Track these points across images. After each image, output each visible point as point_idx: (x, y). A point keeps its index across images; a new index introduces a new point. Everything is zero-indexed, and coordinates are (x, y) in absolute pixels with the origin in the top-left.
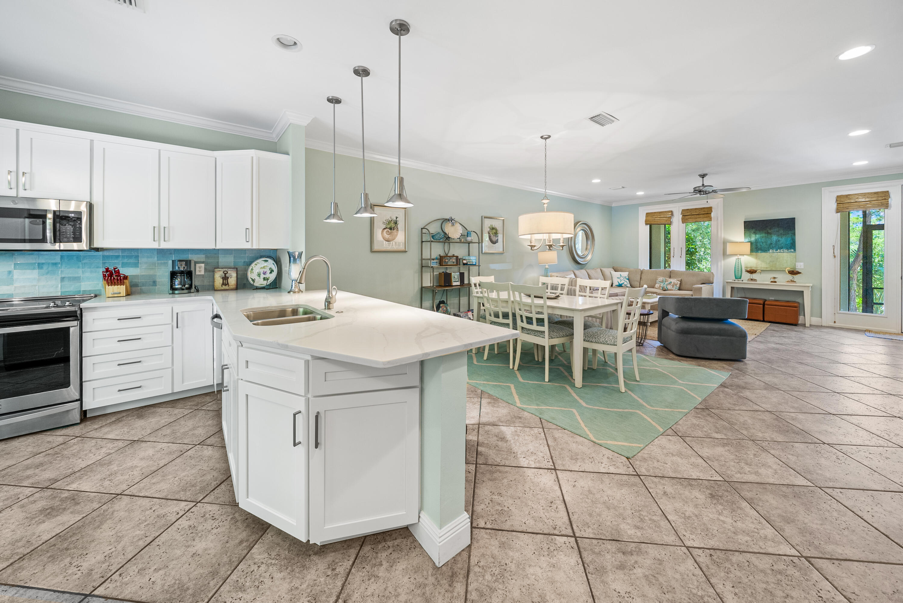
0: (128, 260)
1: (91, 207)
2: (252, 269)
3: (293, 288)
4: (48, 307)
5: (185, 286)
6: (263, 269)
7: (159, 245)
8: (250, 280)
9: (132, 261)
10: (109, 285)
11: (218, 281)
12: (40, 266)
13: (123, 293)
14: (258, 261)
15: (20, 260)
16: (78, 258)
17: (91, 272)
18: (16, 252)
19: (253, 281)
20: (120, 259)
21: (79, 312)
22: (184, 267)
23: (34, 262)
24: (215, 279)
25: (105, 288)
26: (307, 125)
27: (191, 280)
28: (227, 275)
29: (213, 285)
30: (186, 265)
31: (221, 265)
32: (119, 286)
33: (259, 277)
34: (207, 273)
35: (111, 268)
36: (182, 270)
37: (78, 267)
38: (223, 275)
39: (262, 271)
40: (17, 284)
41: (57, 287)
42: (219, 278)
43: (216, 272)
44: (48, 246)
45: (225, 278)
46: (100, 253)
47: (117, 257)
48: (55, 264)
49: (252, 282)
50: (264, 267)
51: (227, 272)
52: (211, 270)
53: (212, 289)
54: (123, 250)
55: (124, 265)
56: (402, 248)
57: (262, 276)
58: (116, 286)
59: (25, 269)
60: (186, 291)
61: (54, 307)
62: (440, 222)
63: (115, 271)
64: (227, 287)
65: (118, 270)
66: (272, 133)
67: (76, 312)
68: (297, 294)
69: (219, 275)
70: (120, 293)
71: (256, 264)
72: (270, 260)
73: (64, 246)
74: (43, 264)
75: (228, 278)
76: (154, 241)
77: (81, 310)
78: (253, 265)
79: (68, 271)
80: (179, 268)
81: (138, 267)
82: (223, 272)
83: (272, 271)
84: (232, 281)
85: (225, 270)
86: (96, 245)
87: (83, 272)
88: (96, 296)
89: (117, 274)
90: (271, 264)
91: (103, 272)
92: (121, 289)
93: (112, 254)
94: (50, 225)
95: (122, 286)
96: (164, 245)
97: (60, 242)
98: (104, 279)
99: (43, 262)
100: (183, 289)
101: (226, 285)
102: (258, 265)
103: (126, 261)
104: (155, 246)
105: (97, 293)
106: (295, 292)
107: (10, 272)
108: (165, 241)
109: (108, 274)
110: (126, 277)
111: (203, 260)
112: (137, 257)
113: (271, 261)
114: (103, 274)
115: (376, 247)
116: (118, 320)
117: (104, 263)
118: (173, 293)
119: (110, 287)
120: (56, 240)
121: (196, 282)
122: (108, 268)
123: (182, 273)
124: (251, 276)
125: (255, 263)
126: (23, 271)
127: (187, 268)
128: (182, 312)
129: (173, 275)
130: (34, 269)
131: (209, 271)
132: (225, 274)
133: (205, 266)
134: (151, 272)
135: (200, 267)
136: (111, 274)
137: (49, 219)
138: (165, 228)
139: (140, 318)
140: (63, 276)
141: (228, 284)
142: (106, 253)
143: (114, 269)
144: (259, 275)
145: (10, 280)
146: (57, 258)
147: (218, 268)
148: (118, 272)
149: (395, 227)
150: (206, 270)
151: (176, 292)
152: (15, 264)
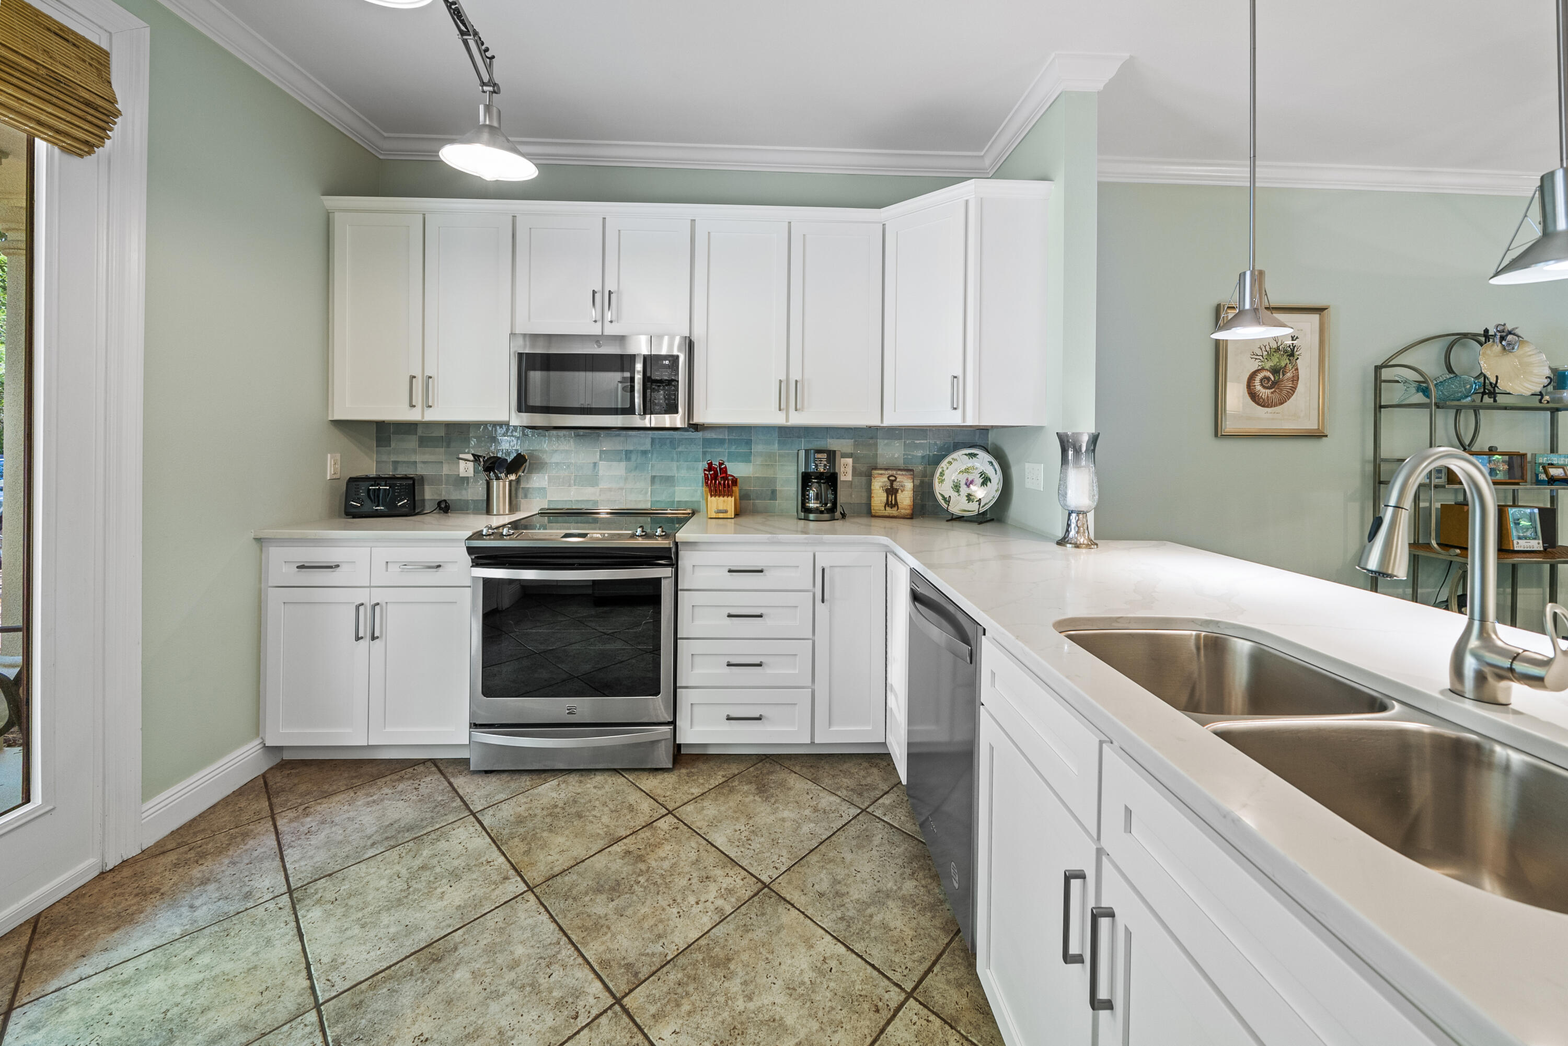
0: (736, 448)
1: (690, 345)
2: (942, 474)
3: (1072, 533)
4: (633, 536)
5: (826, 504)
6: (966, 475)
7: (787, 420)
8: (940, 498)
9: (743, 450)
10: (711, 496)
11: (879, 497)
12: (628, 455)
13: (731, 513)
14: (955, 455)
15: (607, 444)
16: (673, 443)
17: (688, 468)
18: (602, 433)
19: (947, 501)
20: (726, 446)
21: (673, 550)
22: (825, 466)
23: (621, 448)
24: (873, 492)
25: (707, 499)
26: (1104, 87)
27: (835, 491)
28: (896, 485)
29: (869, 505)
30: (828, 460)
31: (881, 461)
32: (725, 498)
33: (958, 491)
34: (856, 479)
35: (716, 464)
36: (822, 470)
37: (672, 460)
38: (888, 484)
39: (963, 479)
40: (603, 485)
41: (646, 493)
42: (881, 491)
43: (875, 478)
44: (636, 421)
45: (892, 491)
46: (699, 435)
47: (721, 442)
48: (644, 453)
49: (944, 505)
50: (967, 471)
51: (896, 478)
52: (866, 473)
53: (868, 512)
54: (731, 428)
55: (733, 457)
56: (1311, 424)
57: (964, 490)
58: (721, 498)
59: (612, 461)
60: (826, 516)
61: (641, 536)
62: (1443, 344)
63: (721, 469)
64: (894, 512)
65: (726, 467)
66: (982, 157)
67: (670, 548)
68: (1084, 551)
69: (880, 484)
70: (726, 512)
71: (950, 463)
72: (982, 454)
73: (656, 419)
74: (631, 452)
75: (897, 491)
76: (780, 410)
77: (676, 544)
78: (944, 464)
79: (659, 466)
80: (816, 466)
81: (750, 462)
82: (888, 478)
83: (986, 481)
84: (905, 498)
85: (890, 472)
86: (697, 419)
87: (678, 468)
88: (693, 513)
89: (724, 475)
90: (983, 462)
91: (705, 470)
92: (728, 503)
93: (715, 436)
94: (639, 383)
95: (730, 498)
96: (797, 419)
97: (651, 413)
98: (707, 483)
99: (631, 448)
100: (822, 512)
101: (892, 506)
102: (954, 463)
103: (733, 449)
104: (779, 420)
105: (695, 507)
106: (1077, 546)
107: (595, 464)
108: (796, 410)
109: (711, 475)
110: (735, 481)
111: (849, 450)
112: (749, 442)
113: (983, 456)
114: (705, 474)
115: (1229, 426)
116: (730, 571)
117: (704, 453)
118: (806, 519)
119: (713, 498)
120: (647, 409)
121: (843, 497)
122: (711, 463)
123: (820, 476)
124: (942, 489)
125: (949, 459)
126: (610, 463)
127: (830, 466)
128: (831, 567)
129: (806, 479)
130: (621, 460)
131: (860, 474)
132: (892, 482)
133: (853, 463)
134: (769, 473)
135: (846, 465)
136: (715, 477)
137: (639, 372)
138: (796, 381)
139: (761, 571)
140: (654, 474)
141: (896, 504)
142: (709, 435)
143: (721, 464)
144: (957, 488)
145: (593, 480)
146: (645, 441)
147: (876, 469)
148: (724, 471)
149: (1290, 366)
150: (855, 472)
151: (812, 516)
152: (602, 452)
